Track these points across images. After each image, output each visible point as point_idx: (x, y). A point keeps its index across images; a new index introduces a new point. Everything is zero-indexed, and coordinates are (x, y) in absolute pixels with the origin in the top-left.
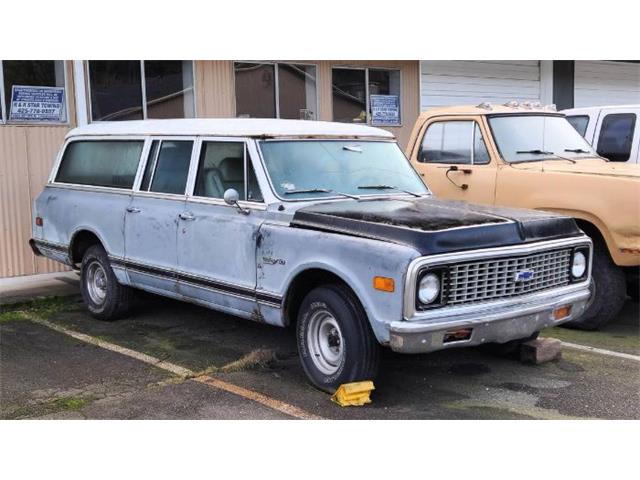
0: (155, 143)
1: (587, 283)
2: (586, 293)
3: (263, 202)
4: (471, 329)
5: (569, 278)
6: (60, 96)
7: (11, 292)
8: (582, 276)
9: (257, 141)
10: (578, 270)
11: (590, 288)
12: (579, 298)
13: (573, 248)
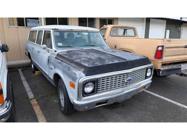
0: (39, 31)
1: (151, 78)
2: (151, 81)
3: (52, 49)
4: (107, 101)
5: (145, 77)
6: (39, 22)
7: (23, 64)
8: (150, 76)
9: (53, 30)
10: (148, 74)
11: (152, 79)
12: (148, 83)
13: (147, 68)
